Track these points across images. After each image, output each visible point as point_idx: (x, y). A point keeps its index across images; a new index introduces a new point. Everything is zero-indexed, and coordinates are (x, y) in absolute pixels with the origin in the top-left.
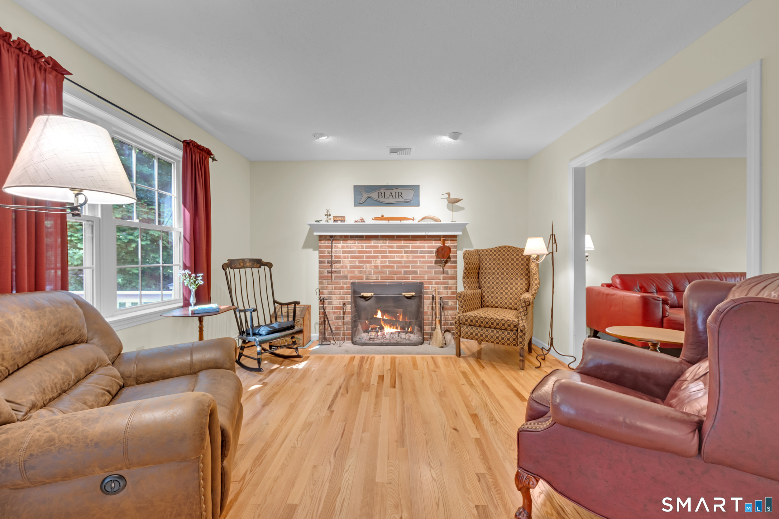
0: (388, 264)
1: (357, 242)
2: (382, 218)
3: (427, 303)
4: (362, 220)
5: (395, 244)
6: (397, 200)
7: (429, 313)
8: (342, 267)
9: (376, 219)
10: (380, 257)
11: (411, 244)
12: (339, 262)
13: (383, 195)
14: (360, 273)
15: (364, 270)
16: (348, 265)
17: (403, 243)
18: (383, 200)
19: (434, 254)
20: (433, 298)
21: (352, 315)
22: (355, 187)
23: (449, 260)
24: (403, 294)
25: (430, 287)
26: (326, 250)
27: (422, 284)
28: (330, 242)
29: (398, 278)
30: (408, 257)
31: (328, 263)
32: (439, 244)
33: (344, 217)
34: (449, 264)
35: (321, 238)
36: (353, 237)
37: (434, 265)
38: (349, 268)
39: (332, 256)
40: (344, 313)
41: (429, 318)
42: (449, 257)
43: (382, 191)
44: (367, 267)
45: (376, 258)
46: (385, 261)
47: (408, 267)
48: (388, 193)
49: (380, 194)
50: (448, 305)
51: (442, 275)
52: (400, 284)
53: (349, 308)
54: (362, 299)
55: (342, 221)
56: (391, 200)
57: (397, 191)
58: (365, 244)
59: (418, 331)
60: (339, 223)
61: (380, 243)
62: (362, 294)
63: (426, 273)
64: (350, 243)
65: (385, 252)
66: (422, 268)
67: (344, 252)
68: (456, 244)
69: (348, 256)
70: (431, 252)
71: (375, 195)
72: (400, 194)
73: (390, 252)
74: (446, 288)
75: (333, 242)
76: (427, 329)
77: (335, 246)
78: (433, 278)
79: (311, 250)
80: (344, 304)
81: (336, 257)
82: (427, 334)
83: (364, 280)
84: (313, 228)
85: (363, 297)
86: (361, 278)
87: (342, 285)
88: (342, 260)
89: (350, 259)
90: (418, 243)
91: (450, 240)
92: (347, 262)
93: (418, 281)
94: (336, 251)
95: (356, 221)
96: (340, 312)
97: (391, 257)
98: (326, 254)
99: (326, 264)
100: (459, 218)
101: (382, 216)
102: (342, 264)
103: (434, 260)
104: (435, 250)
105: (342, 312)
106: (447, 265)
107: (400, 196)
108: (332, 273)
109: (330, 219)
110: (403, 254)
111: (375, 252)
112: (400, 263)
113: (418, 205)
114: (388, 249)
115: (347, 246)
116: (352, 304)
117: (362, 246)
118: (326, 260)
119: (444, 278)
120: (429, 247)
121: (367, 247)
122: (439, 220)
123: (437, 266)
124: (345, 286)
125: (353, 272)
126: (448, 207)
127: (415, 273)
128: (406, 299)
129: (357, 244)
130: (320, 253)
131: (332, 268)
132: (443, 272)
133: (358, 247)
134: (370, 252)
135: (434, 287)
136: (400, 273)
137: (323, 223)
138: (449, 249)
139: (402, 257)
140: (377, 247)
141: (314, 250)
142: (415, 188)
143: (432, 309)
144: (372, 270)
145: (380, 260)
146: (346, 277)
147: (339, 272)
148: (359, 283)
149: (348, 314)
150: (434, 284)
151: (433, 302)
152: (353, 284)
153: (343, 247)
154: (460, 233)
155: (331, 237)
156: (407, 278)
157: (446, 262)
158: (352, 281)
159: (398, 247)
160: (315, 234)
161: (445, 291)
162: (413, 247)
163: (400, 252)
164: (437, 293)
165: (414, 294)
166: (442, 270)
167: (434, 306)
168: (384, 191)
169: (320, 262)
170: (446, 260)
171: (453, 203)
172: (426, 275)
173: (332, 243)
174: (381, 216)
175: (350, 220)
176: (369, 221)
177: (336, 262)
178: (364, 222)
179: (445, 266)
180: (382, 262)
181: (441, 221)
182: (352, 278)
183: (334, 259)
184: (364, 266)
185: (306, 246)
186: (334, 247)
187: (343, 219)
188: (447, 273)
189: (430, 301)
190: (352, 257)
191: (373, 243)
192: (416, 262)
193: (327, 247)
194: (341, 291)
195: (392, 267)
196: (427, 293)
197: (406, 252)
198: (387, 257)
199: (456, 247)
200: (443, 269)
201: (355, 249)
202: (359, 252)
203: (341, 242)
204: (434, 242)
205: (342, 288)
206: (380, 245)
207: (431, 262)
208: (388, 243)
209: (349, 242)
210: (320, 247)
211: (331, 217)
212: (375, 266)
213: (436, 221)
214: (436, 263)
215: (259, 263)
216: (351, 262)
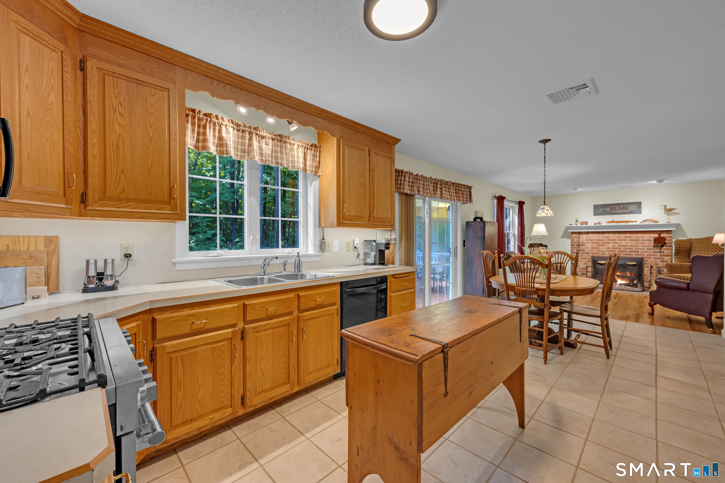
0: (617, 247)
1: (595, 235)
2: (613, 222)
3: (646, 271)
4: (599, 223)
5: (622, 236)
6: (624, 211)
7: (648, 275)
8: (586, 248)
9: (609, 222)
10: (611, 243)
11: (634, 236)
12: (584, 245)
13: (614, 209)
14: (598, 251)
15: (600, 249)
16: (590, 247)
17: (628, 235)
18: (614, 211)
19: (653, 241)
20: (651, 267)
21: (592, 273)
22: (594, 205)
23: (665, 245)
24: (627, 263)
25: (649, 261)
26: (576, 239)
27: (642, 259)
28: (578, 235)
29: (624, 254)
30: (632, 243)
31: (577, 245)
32: (657, 236)
33: (587, 222)
34: (665, 247)
35: (572, 233)
36: (592, 232)
37: (652, 247)
38: (590, 248)
39: (579, 242)
40: (587, 272)
41: (648, 279)
42: (665, 243)
43: (613, 207)
44: (602, 248)
45: (609, 243)
46: (615, 245)
47: (632, 249)
48: (617, 208)
49: (612, 208)
50: (664, 271)
51: (659, 254)
52: (626, 259)
53: (590, 269)
54: (599, 265)
55: (586, 224)
56: (620, 211)
57: (624, 206)
58: (601, 236)
59: (641, 286)
60: (584, 225)
61: (611, 235)
62: (598, 262)
63: (646, 252)
64: (591, 235)
65: (615, 240)
66: (643, 249)
67: (587, 240)
68: (671, 235)
69: (589, 242)
70: (650, 240)
71: (608, 209)
72: (626, 207)
73: (618, 240)
74: (662, 261)
75: (580, 235)
76: (646, 284)
77: (581, 237)
78: (652, 255)
79: (566, 239)
80: (587, 267)
81: (582, 242)
82: (646, 287)
83: (600, 255)
84: (567, 228)
85: (599, 263)
86: (599, 254)
87: (585, 257)
88: (585, 244)
89: (591, 244)
90: (640, 235)
91: (666, 233)
92: (589, 245)
93: (640, 256)
94: (582, 239)
95: (595, 224)
96: (584, 271)
97: (619, 243)
98: (576, 241)
99: (576, 246)
100: (674, 220)
101: (613, 221)
102: (585, 246)
103: (652, 245)
104: (653, 239)
105: (585, 271)
106: (663, 248)
107: (626, 209)
108: (579, 250)
109: (578, 223)
110: (628, 241)
111: (607, 240)
112: (626, 246)
113: (641, 213)
114: (617, 239)
115: (589, 237)
116: (592, 267)
117: (599, 237)
118: (576, 244)
119: (661, 255)
120: (648, 237)
121: (602, 237)
122: (657, 222)
123: (654, 248)
124: (588, 257)
125: (593, 251)
126: (665, 213)
127: (638, 252)
128: (630, 266)
129: (595, 236)
130: (572, 240)
131: (579, 248)
132: (660, 252)
133: (596, 237)
134: (604, 240)
135: (652, 261)
136: (626, 252)
137: (574, 225)
138: (664, 239)
139: (628, 243)
140: (609, 237)
141: (568, 239)
142: (639, 204)
143: (651, 273)
144: (606, 250)
145: (612, 244)
146: (588, 253)
147: (584, 250)
148: (596, 256)
149: (590, 272)
150: (652, 258)
151: (651, 269)
152: (592, 256)
153: (586, 237)
154: (674, 229)
155: (579, 232)
156: (631, 255)
157: (662, 246)
158: (592, 255)
159: (624, 237)
160: (569, 231)
161: (662, 263)
162: (635, 237)
163: (627, 240)
164: (654, 264)
165: (635, 263)
166: (659, 250)
167: (652, 271)
168: (615, 206)
169: (572, 245)
170: (662, 245)
171: (669, 211)
172: (646, 254)
173: (579, 236)
174: (612, 221)
175: (591, 224)
176: (604, 224)
177: (582, 245)
178: (600, 224)
179: (661, 248)
180: (612, 246)
181: (658, 222)
182: (592, 253)
183: (580, 243)
184: (600, 247)
185: (563, 236)
186: (580, 237)
187: (586, 223)
188: (663, 252)
189: (649, 268)
190: (592, 243)
191: (606, 235)
192: (638, 246)
193: (576, 237)
194: (585, 260)
195: (621, 248)
196: (646, 264)
197: (630, 240)
198: (616, 243)
199: (671, 237)
200: (660, 250)
201: (594, 238)
202: (597, 240)
203: (585, 235)
204: (652, 234)
205: (586, 258)
206: (611, 236)
207: (651, 246)
208: (617, 235)
209: (590, 235)
210: (572, 237)
211: (579, 222)
212: (607, 248)
213: (655, 222)
214: (654, 246)
215: (541, 245)
216: (592, 245)
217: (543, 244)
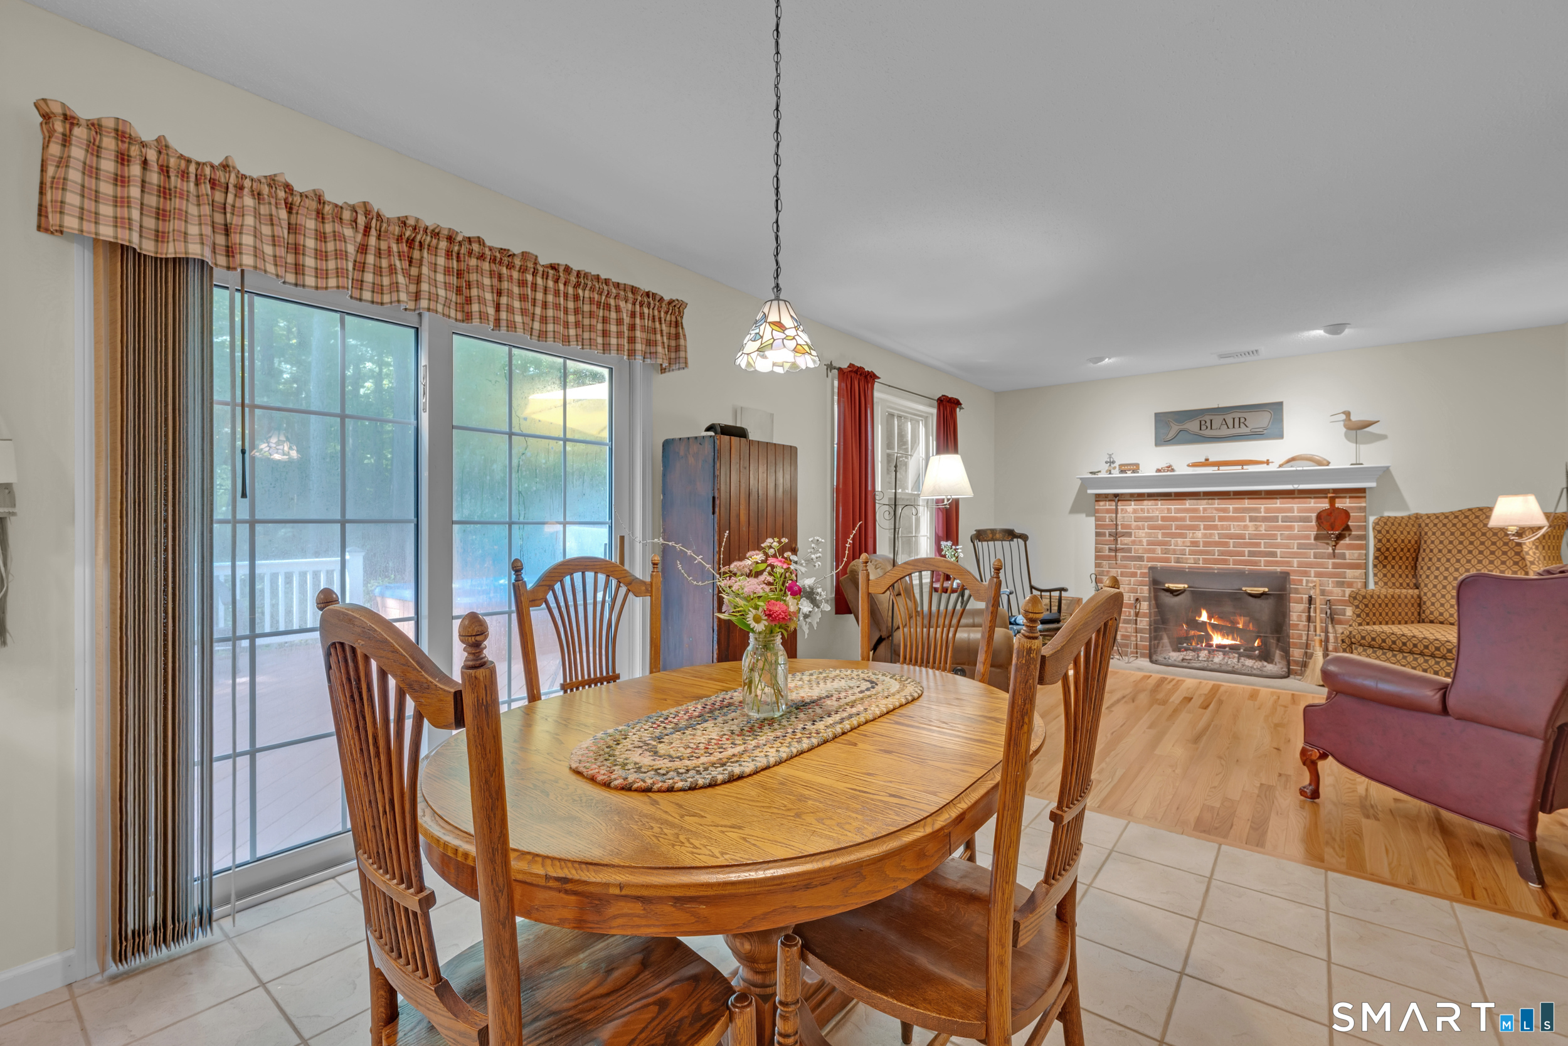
0: (1217, 539)
1: (1159, 502)
2: (1207, 463)
3: (1296, 611)
4: (1170, 468)
5: (1231, 505)
6: (1237, 431)
7: (1300, 627)
8: (1134, 543)
9: (1195, 465)
10: (1202, 527)
11: (1263, 506)
12: (1129, 535)
13: (1208, 424)
14: (1166, 552)
15: (1172, 547)
16: (1145, 540)
17: (1247, 503)
18: (1208, 433)
19: (1314, 523)
20: (1310, 600)
21: (1150, 617)
22: (1156, 415)
23: (1347, 533)
24: (1244, 589)
25: (1304, 582)
26: (1107, 515)
27: (1285, 575)
28: (1114, 503)
29: (1235, 562)
30: (1257, 528)
31: (1110, 535)
32: (1324, 505)
33: (1137, 465)
34: (1347, 541)
35: (1099, 498)
36: (1151, 496)
37: (1312, 541)
38: (1145, 544)
39: (1116, 525)
40: (1137, 614)
41: (1300, 636)
42: (1347, 528)
43: (1207, 418)
44: (1177, 544)
45: (1196, 528)
46: (1211, 535)
47: (1258, 545)
48: (1217, 420)
49: (1203, 423)
50: (1344, 615)
51: (1331, 561)
52: (1240, 574)
53: (1144, 606)
54: (1168, 594)
55: (1134, 472)
56: (1225, 432)
57: (1237, 415)
58: (1174, 506)
59: (1282, 657)
60: (1129, 474)
61: (1202, 505)
62: (1167, 585)
63: (1295, 555)
64: (1147, 505)
65: (1212, 519)
66: (1287, 546)
67: (1137, 519)
68: (1364, 505)
69: (1143, 526)
70: (1307, 520)
71: (1193, 426)
72: (1242, 420)
73: (1221, 519)
74: (1340, 584)
75: (1119, 503)
76: (1296, 654)
77: (1122, 510)
78: (1311, 565)
79: (1084, 515)
80: (1137, 600)
81: (1123, 527)
82: (1296, 663)
83: (1173, 564)
84: (1085, 483)
85: (1169, 590)
86: (1167, 560)
87: (1133, 570)
88: (1133, 531)
89: (1146, 530)
90: (1278, 503)
91: (1350, 497)
92: (1142, 535)
93: (1279, 569)
94: (1124, 517)
95: (1158, 471)
96: (1130, 612)
97: (1223, 527)
98: (1107, 522)
99: (1107, 538)
100: (1372, 456)
101: (1207, 460)
102: (1133, 538)
103: (1313, 533)
104: (1314, 515)
105: (1132, 612)
106: (1342, 542)
107: (1242, 425)
108: (1116, 550)
109: (1115, 468)
110: (1247, 523)
111: (1192, 519)
112: (1242, 537)
113: (1281, 436)
114: (1217, 515)
115: (1142, 510)
116: (1150, 601)
117: (1169, 510)
118: (1107, 531)
119: (1335, 566)
120: (1300, 510)
121: (1178, 511)
122: (1325, 462)
123: (1319, 543)
124: (1139, 571)
125: (1153, 551)
126: (1347, 436)
127: (1274, 554)
128: (1251, 599)
129: (1159, 506)
130: (1097, 520)
131: (1117, 544)
132: (1334, 555)
133: (1162, 511)
134: (1183, 519)
135: (1313, 582)
136: (1242, 554)
137: (1103, 475)
138: (1346, 514)
139: (1246, 527)
140: (1196, 510)
141: (1087, 516)
142: (1276, 408)
143: (1309, 619)
144: (1187, 549)
145: (1202, 531)
146: (1141, 559)
147: (1129, 550)
148: (1162, 568)
149: (1144, 616)
150: (1313, 575)
151: (1310, 608)
152: (1151, 568)
153: (1135, 511)
154: (1374, 485)
155: (1116, 495)
156: (1256, 563)
157: (1340, 537)
158: (1150, 564)
159: (1236, 510)
160: (1089, 491)
161: (1338, 590)
162: (1267, 510)
163: (1243, 519)
164: (1318, 591)
165: (1266, 590)
166: (1330, 550)
167: (1312, 614)
168: (1212, 417)
169: (1098, 534)
170: (1340, 534)
171: (1357, 429)
172: (1295, 560)
173: (1117, 506)
174: (1203, 460)
175: (1148, 469)
176: (1182, 469)
177: (1123, 535)
178: (1173, 470)
179: (1337, 544)
180: (1205, 535)
181: (1328, 463)
182: (1150, 559)
183: (1120, 529)
184: (1173, 541)
185: (1075, 509)
186: (1119, 511)
187: (1135, 468)
188: (1343, 556)
189: (1305, 605)
190: (1151, 528)
191: (1188, 504)
192: (1274, 537)
193: (1108, 511)
194: (1132, 579)
195: (1226, 544)
196: (1297, 591)
197: (1252, 519)
198: (1215, 527)
199: (1363, 509)
200: (1334, 550)
201: (1157, 514)
202: (1164, 519)
203: (1133, 503)
204: (1313, 500)
205: (1134, 575)
206: (1201, 508)
207: (1307, 537)
208: (1217, 504)
209: (1145, 502)
210: (1097, 511)
211: (1116, 465)
212: (1192, 542)
213: (1319, 463)
214: (1317, 538)
215: (1010, 535)
216: (1149, 535)
217: (1018, 531)
